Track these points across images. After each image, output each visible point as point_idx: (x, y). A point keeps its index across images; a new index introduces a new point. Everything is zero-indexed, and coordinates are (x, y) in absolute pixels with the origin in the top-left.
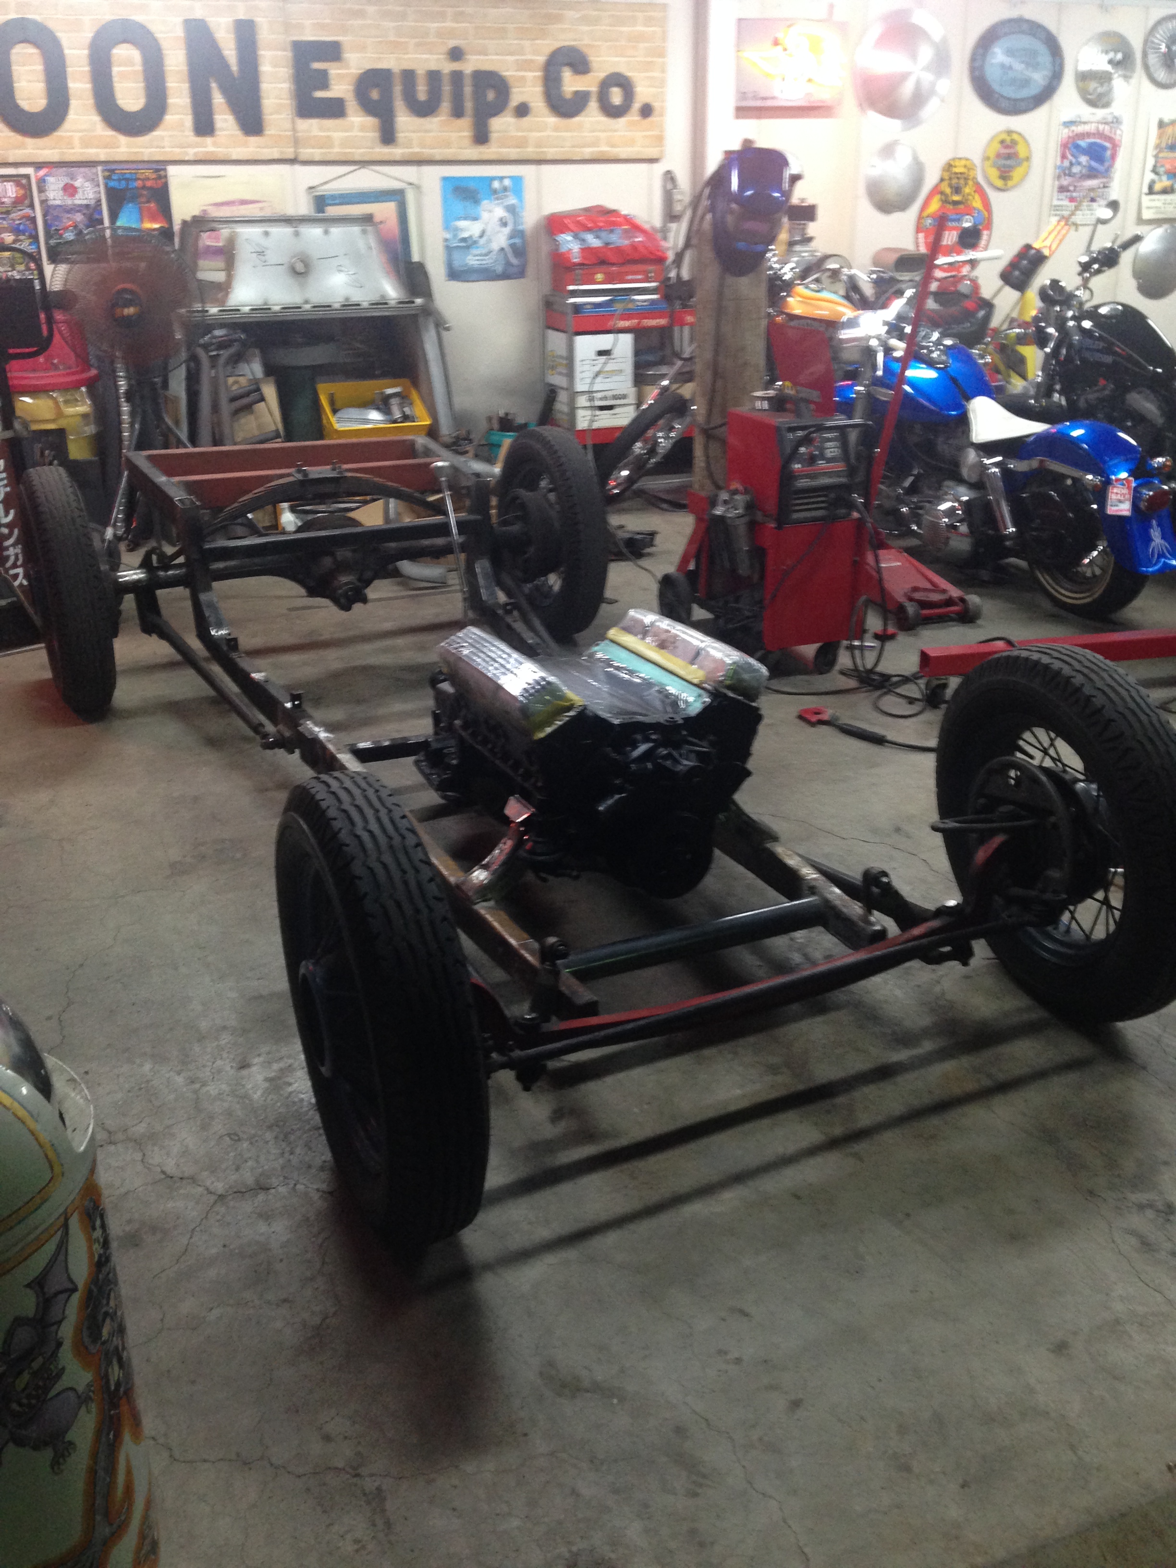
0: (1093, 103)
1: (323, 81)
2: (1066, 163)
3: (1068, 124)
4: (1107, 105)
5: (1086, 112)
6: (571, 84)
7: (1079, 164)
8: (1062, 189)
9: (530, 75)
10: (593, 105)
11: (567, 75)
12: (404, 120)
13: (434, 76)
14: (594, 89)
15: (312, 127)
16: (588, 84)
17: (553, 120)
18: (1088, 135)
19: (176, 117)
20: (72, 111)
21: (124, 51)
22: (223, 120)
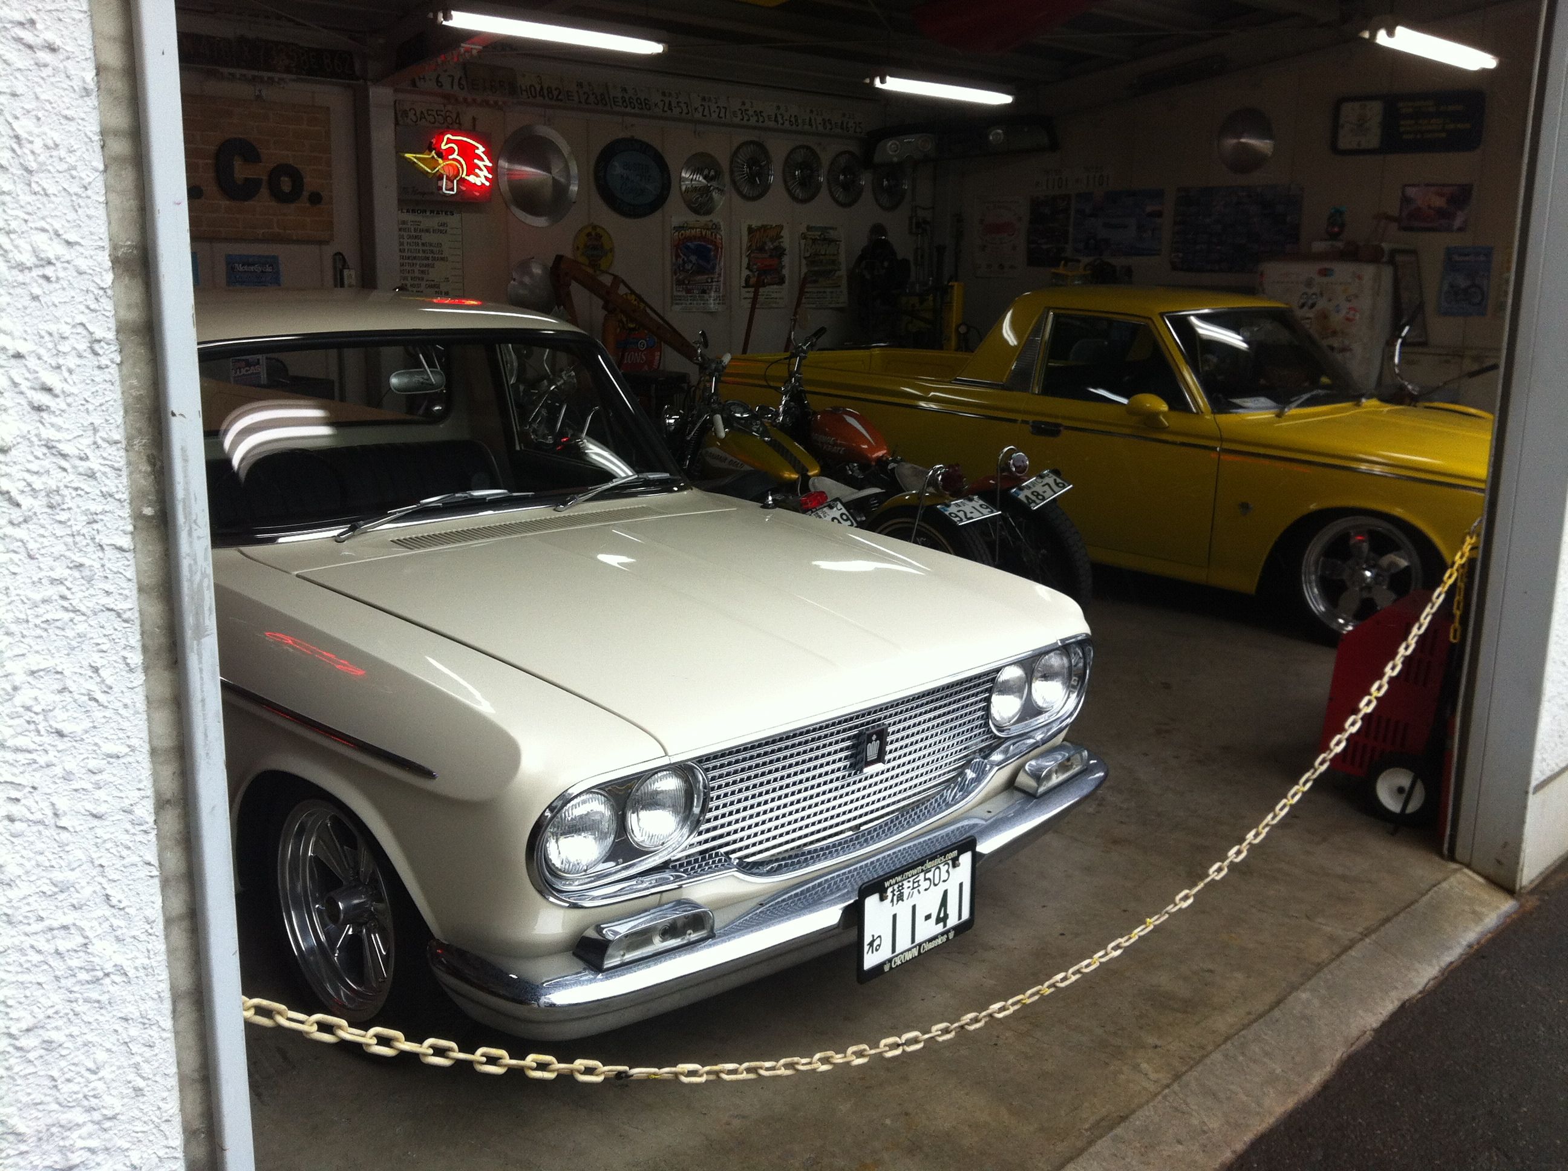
0: (696, 211)
2: (680, 261)
3: (678, 229)
4: (709, 212)
5: (691, 218)
6: (241, 171)
7: (691, 262)
8: (679, 283)
9: (201, 162)
10: (264, 191)
11: (238, 163)
14: (265, 178)
16: (258, 172)
17: (225, 203)
18: (695, 238)
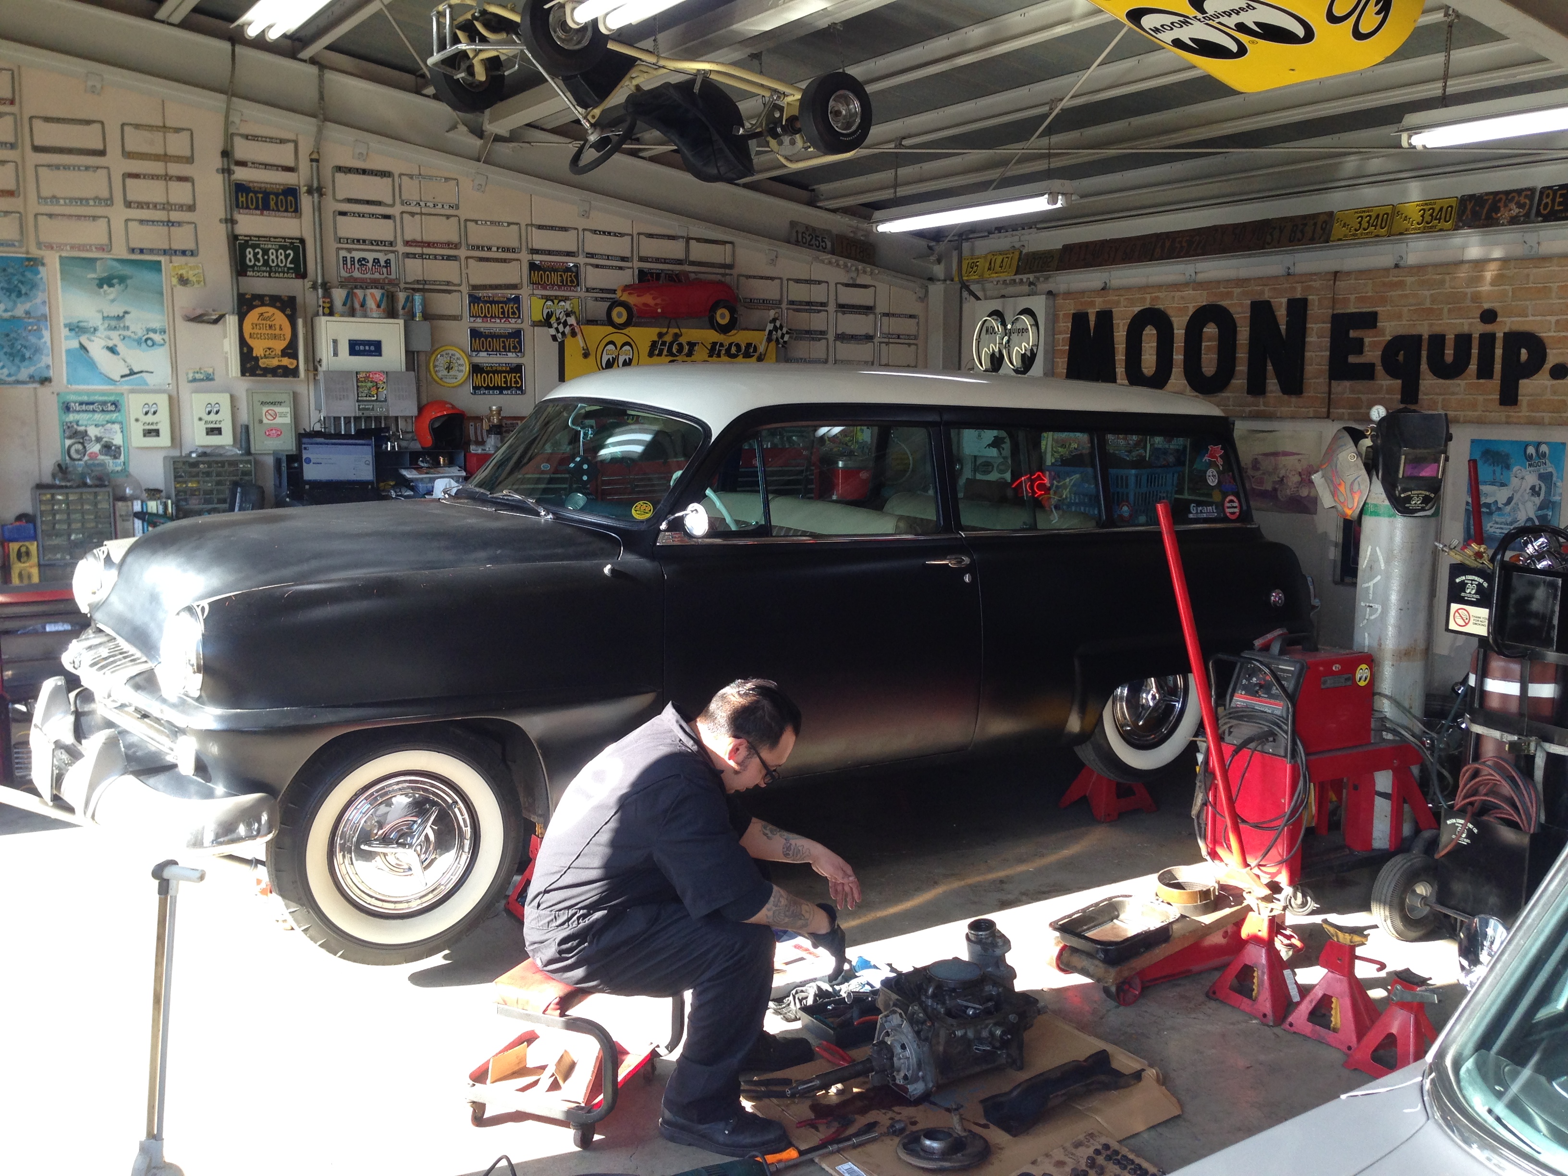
1: (1358, 347)
12: (1428, 382)
13: (1463, 340)
15: (1344, 388)
19: (1239, 381)
20: (1172, 377)
21: (1211, 330)
22: (1272, 384)
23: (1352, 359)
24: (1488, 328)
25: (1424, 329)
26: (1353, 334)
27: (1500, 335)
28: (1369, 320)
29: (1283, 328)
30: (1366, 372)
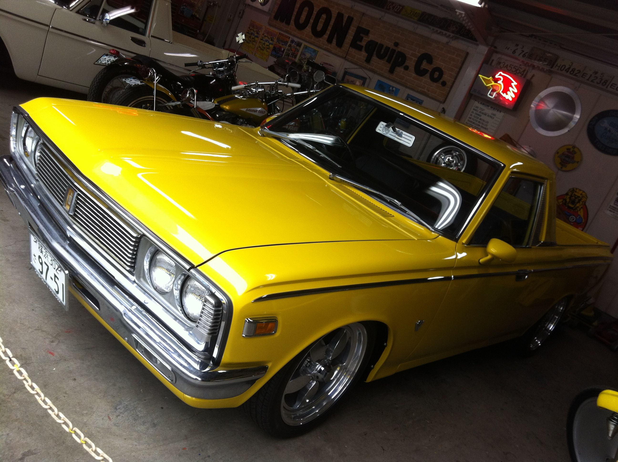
1: (361, 39)
6: (425, 65)
9: (414, 58)
10: (428, 75)
11: (425, 62)
12: (374, 58)
13: (388, 48)
14: (430, 70)
15: (353, 51)
16: (429, 68)
17: (414, 75)
19: (326, 36)
20: (308, 27)
21: (324, 16)
22: (334, 41)
23: (358, 43)
24: (394, 48)
25: (379, 41)
26: (361, 35)
27: (397, 51)
28: (367, 32)
29: (344, 24)
30: (359, 48)
